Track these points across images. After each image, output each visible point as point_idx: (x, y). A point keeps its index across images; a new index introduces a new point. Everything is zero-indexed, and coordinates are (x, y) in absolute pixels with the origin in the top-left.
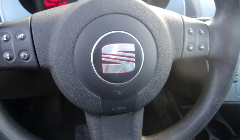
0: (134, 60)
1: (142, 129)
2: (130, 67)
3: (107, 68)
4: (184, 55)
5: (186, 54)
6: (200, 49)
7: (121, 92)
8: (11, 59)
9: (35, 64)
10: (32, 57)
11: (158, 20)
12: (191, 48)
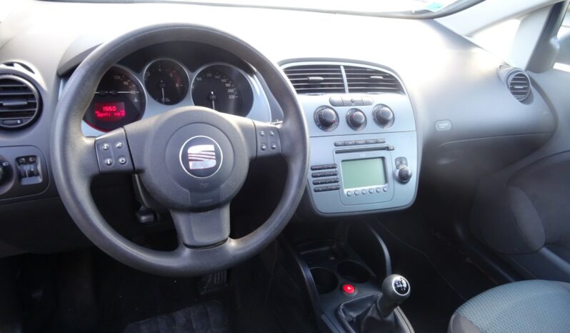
0: (214, 157)
1: (229, 222)
2: (212, 163)
3: (193, 165)
4: (259, 154)
5: (261, 153)
6: (273, 148)
7: (206, 185)
8: (111, 164)
9: (131, 167)
10: (129, 161)
11: (231, 126)
12: (264, 147)
